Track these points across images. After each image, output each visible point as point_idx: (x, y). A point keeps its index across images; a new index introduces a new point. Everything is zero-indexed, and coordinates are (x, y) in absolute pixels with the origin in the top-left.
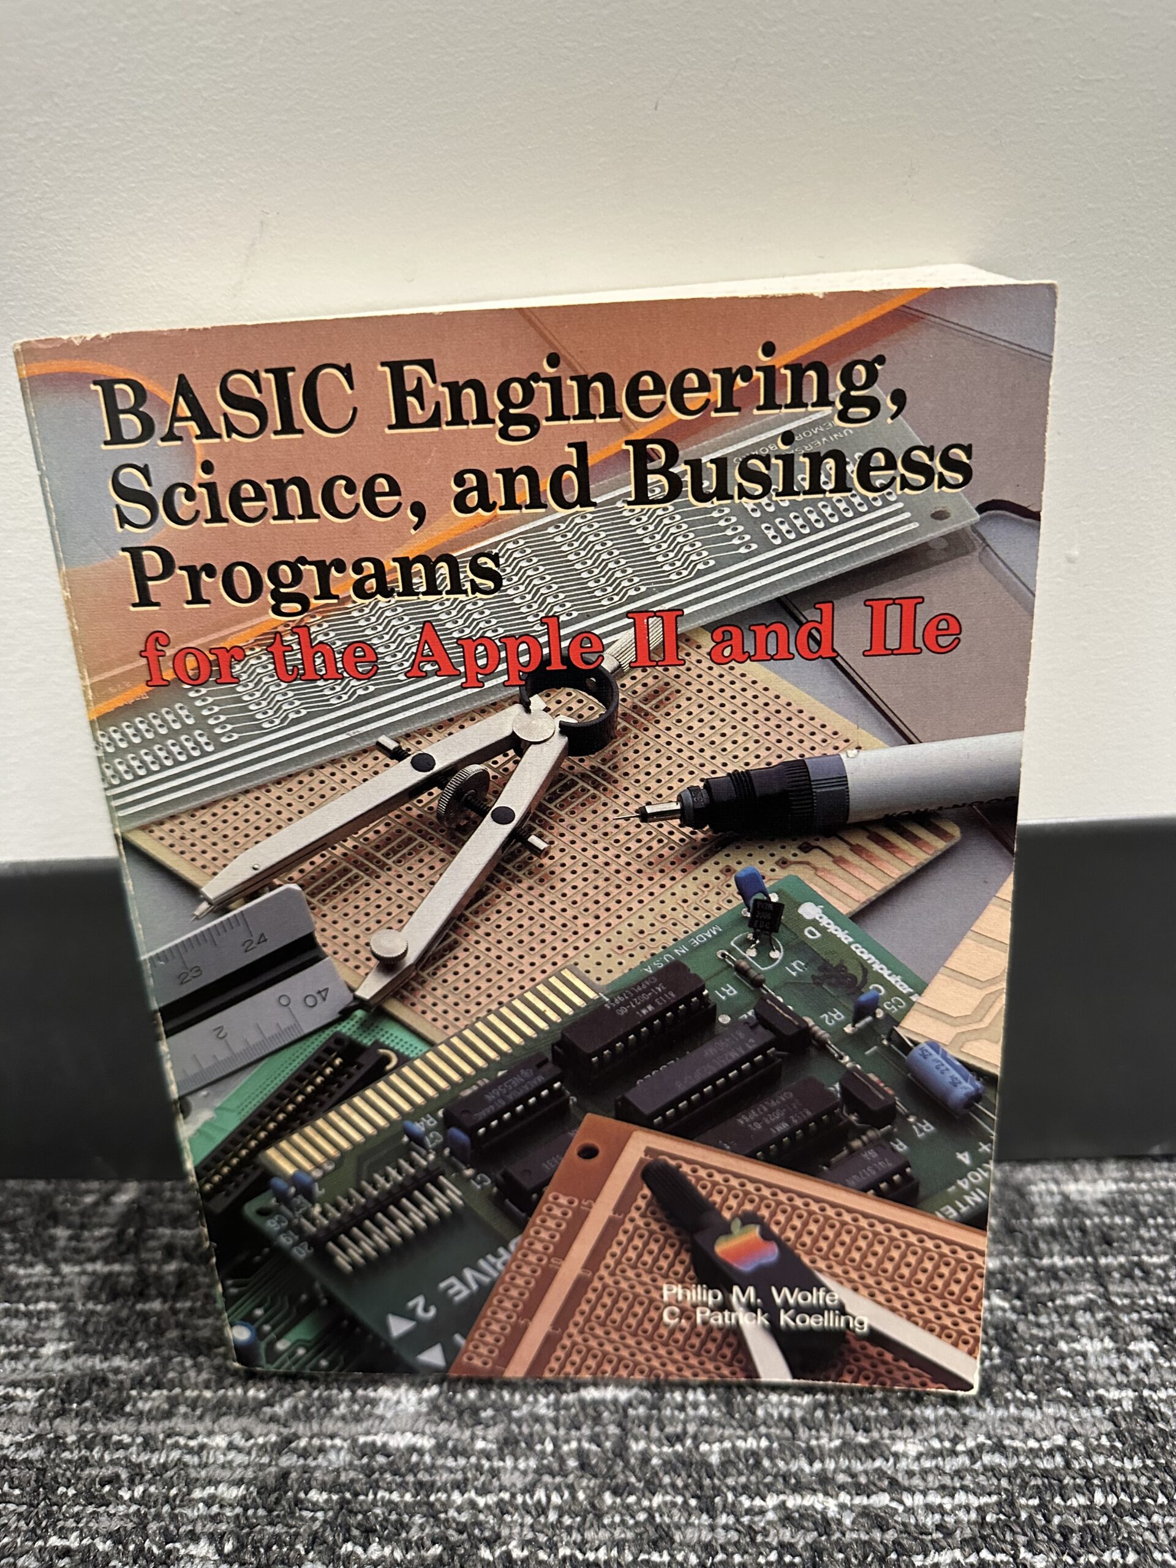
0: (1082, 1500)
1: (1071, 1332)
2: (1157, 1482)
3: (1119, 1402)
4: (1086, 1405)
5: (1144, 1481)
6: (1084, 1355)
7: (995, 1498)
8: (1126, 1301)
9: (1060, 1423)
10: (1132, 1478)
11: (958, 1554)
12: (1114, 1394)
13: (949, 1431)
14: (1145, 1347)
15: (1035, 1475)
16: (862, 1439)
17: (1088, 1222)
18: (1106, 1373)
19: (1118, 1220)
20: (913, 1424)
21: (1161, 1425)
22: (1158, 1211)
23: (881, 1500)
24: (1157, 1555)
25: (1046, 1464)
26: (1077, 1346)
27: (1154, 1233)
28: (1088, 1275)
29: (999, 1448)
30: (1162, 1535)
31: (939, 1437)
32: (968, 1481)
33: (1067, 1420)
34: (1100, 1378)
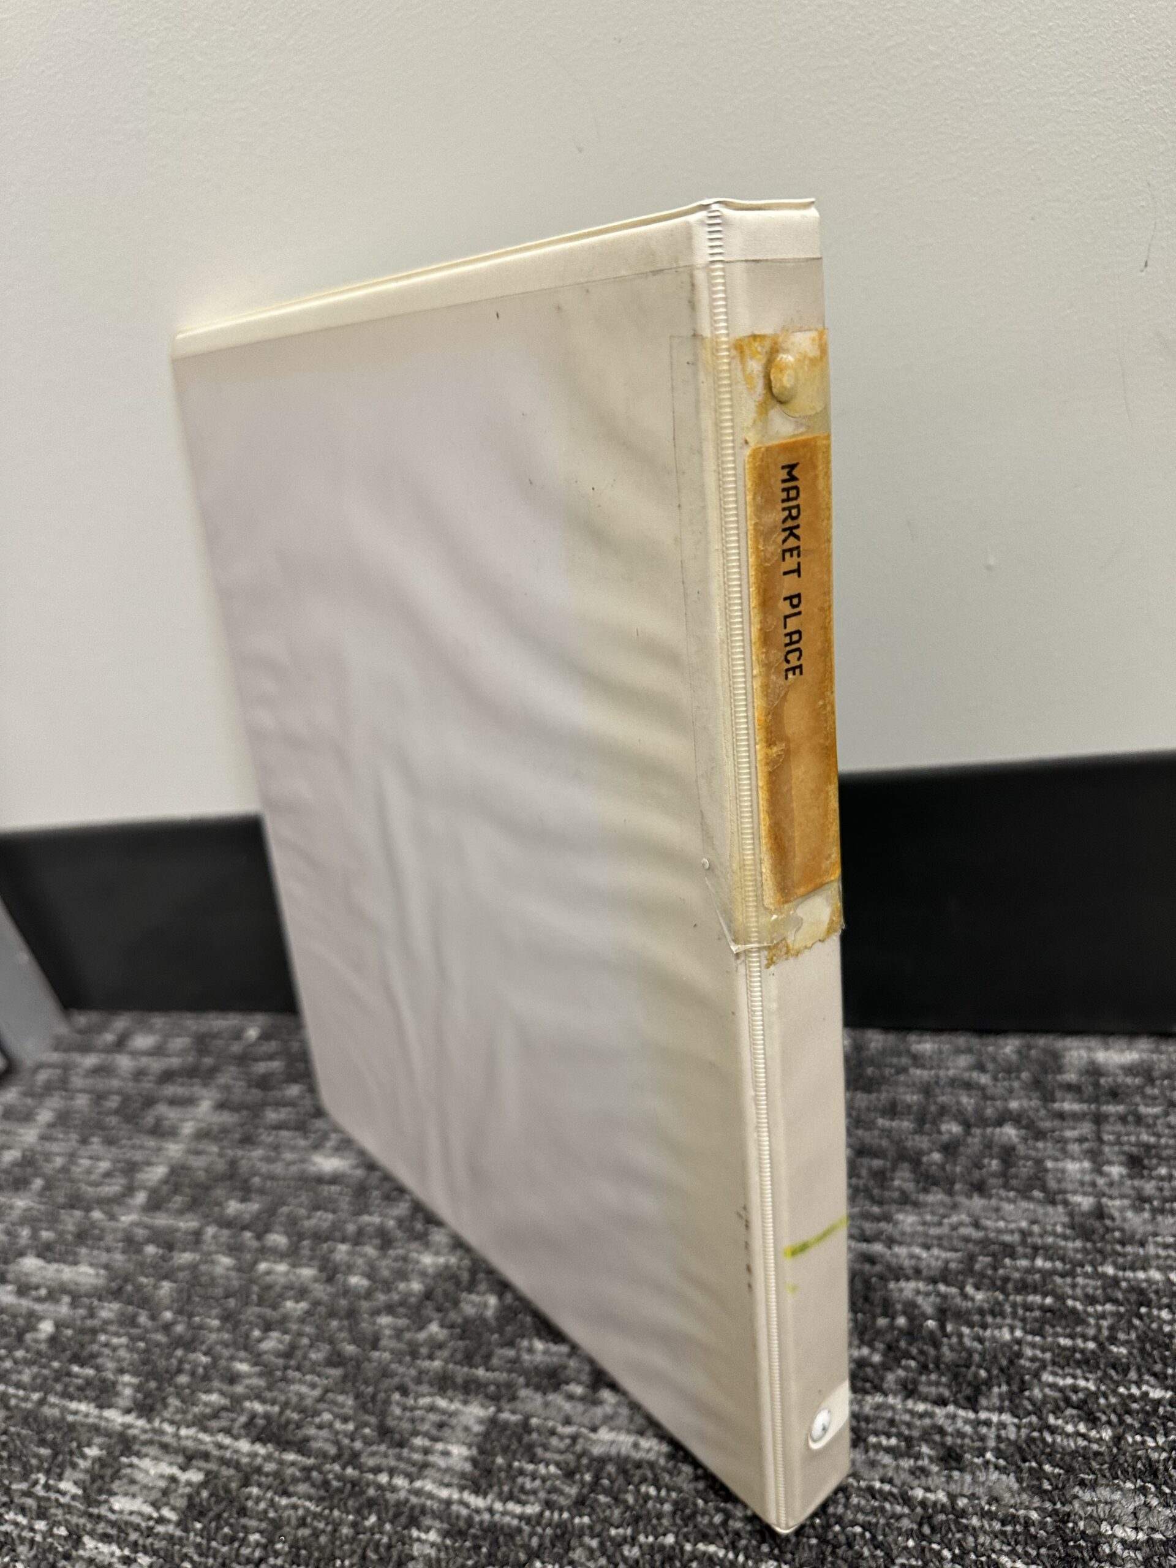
0: (1024, 1263)
1: (1058, 1154)
2: (1090, 1257)
3: (1079, 1205)
4: (1053, 1203)
5: (1079, 1256)
6: (1063, 1171)
7: (959, 1254)
8: (1111, 1138)
9: (1026, 1214)
10: (1071, 1254)
11: (921, 1285)
12: (1078, 1199)
13: (942, 1211)
14: (1116, 1171)
15: (994, 1243)
16: (876, 1210)
17: (1102, 1081)
18: (1077, 1185)
19: (1129, 1080)
20: (916, 1204)
21: (1108, 1222)
22: (1168, 1076)
23: (878, 1248)
24: (1070, 1302)
25: (1007, 1238)
26: (1060, 1165)
27: (1156, 1091)
28: (1088, 1117)
29: (977, 1225)
30: (1079, 1291)
31: (933, 1213)
32: (945, 1243)
33: (1035, 1211)
34: (1070, 1187)
